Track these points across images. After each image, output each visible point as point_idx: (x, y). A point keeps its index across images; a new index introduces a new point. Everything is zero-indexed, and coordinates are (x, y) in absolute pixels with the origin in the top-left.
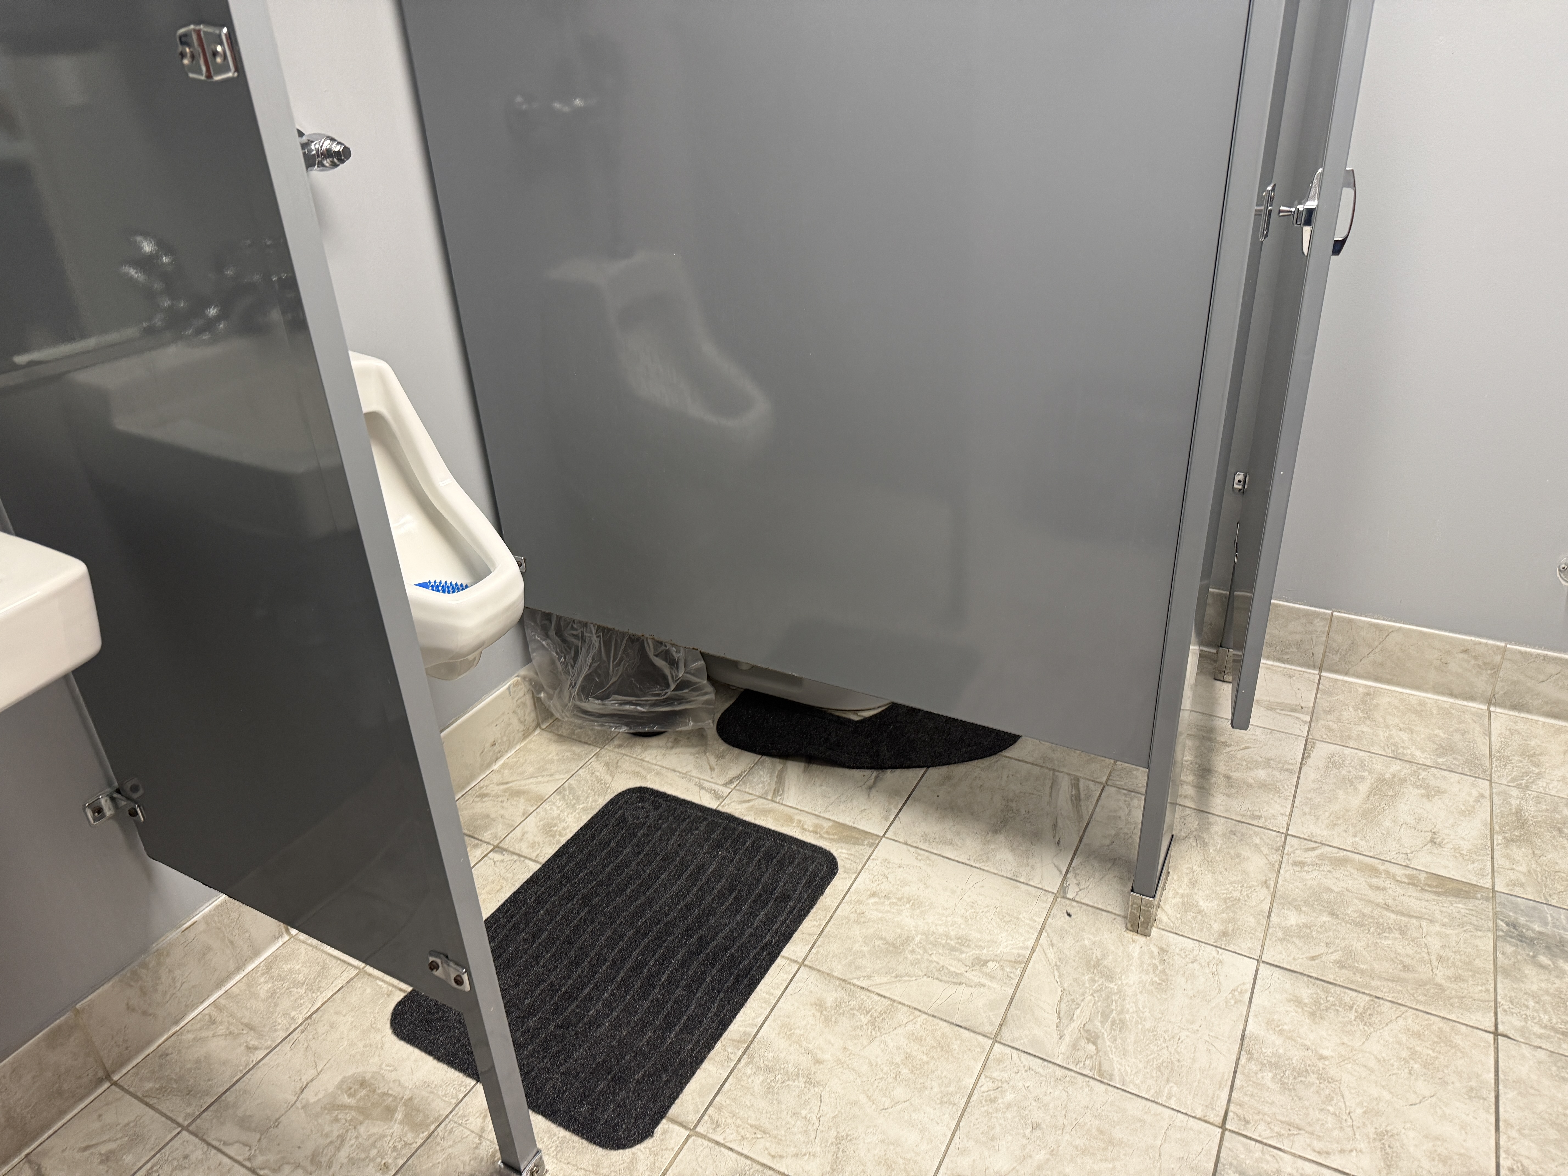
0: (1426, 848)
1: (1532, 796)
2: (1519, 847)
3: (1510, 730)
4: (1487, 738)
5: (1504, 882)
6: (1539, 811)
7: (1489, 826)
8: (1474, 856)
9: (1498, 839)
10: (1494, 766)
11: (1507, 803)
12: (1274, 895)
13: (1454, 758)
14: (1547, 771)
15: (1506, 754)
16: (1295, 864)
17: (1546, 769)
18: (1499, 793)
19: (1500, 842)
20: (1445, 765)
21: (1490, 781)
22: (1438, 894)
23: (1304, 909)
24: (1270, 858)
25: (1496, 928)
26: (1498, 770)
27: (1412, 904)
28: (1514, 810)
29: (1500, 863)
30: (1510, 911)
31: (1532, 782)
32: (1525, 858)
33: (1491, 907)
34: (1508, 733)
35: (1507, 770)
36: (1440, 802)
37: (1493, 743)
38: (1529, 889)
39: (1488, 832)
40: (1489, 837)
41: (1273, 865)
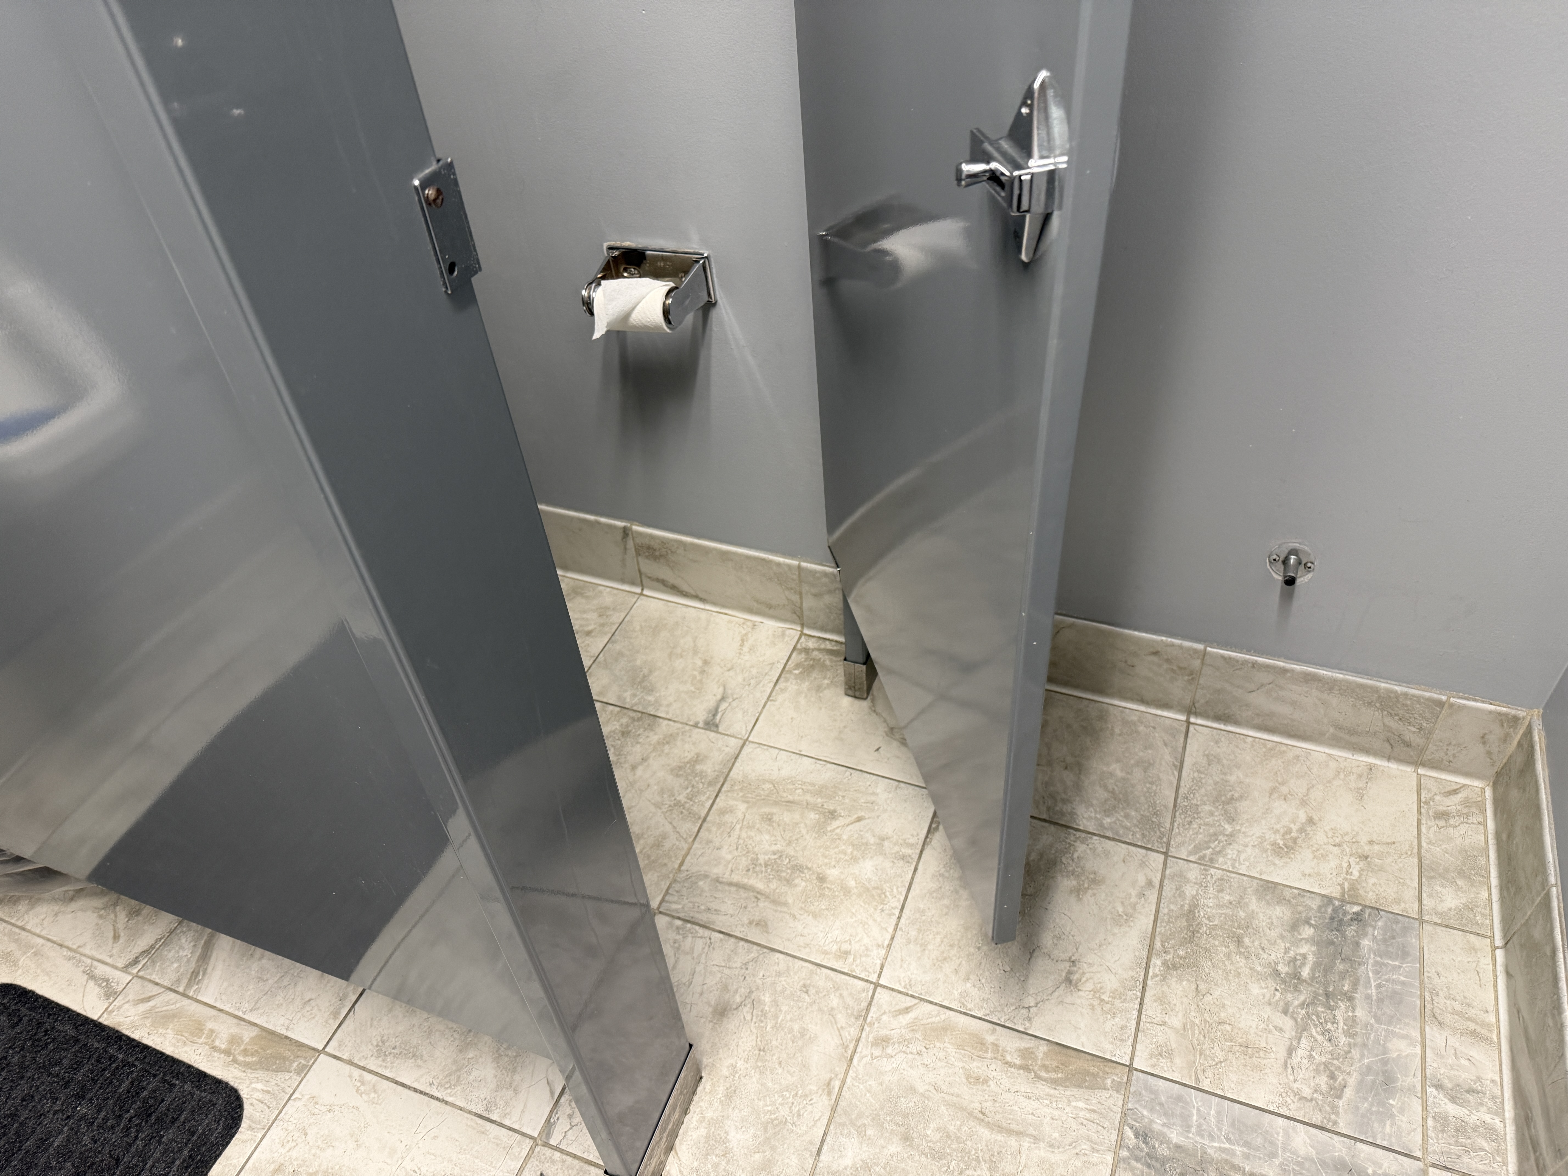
0: (1056, 994)
1: (1215, 878)
2: (1180, 979)
3: (1207, 756)
4: (1176, 774)
5: (1148, 1050)
6: (1219, 906)
7: (1148, 940)
8: (1117, 1003)
9: (1157, 962)
10: (1176, 824)
11: (1180, 896)
12: (834, 1109)
13: (1127, 816)
14: (1243, 829)
15: (1195, 802)
16: (875, 1044)
17: (1242, 824)
18: (1172, 877)
19: (1157, 971)
20: (1112, 829)
21: (1166, 854)
22: (1055, 1083)
23: (870, 1132)
24: (845, 1034)
25: (1120, 1142)
26: (1179, 834)
27: (1016, 1108)
28: (1186, 907)
29: (1150, 1013)
30: (1145, 1107)
31: (1220, 852)
32: (1185, 1000)
33: (1120, 1103)
34: (1204, 762)
35: (1191, 833)
36: (1092, 900)
37: (1182, 784)
38: (1178, 1061)
39: (1145, 954)
40: (1144, 965)
41: (847, 1046)
